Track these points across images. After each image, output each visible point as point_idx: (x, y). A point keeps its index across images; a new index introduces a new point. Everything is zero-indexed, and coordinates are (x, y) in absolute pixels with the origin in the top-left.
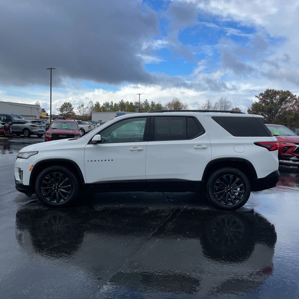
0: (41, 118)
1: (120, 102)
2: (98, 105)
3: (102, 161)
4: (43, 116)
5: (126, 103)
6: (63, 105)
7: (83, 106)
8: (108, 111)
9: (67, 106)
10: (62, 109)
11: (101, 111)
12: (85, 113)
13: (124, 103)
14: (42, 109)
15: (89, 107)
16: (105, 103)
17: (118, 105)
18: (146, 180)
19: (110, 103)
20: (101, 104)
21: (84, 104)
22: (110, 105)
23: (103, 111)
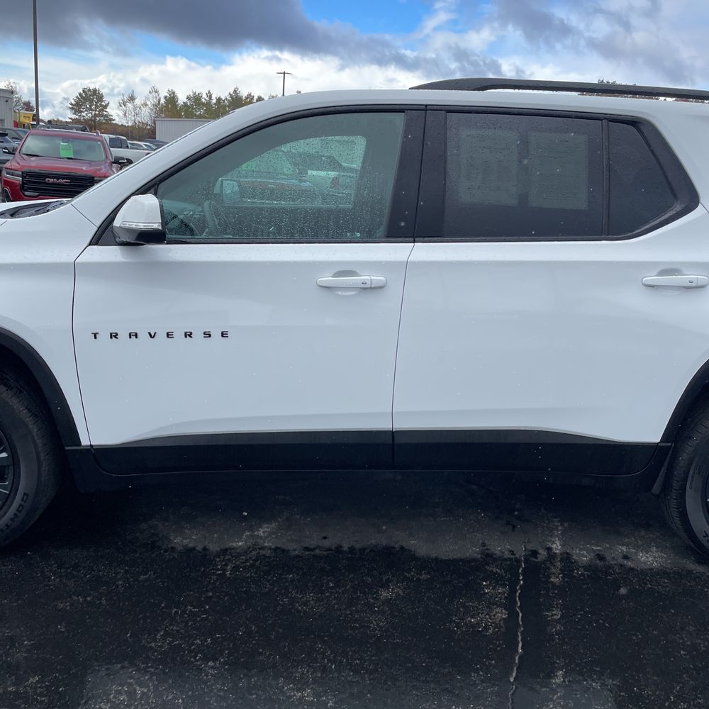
0: (16, 124)
1: (230, 94)
2: (172, 99)
3: (169, 335)
4: (23, 120)
5: (247, 98)
6: (80, 94)
7: (132, 99)
8: (200, 116)
9: (90, 98)
10: (77, 107)
11: (180, 116)
12: (138, 119)
13: (241, 98)
14: (24, 104)
15: (148, 103)
16: (192, 94)
17: (224, 101)
18: (393, 434)
19: (204, 96)
20: (182, 99)
21: (136, 95)
22: (204, 100)
23: (186, 117)
